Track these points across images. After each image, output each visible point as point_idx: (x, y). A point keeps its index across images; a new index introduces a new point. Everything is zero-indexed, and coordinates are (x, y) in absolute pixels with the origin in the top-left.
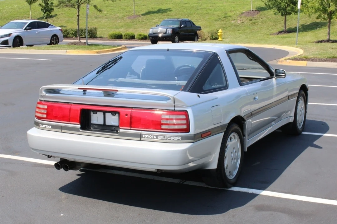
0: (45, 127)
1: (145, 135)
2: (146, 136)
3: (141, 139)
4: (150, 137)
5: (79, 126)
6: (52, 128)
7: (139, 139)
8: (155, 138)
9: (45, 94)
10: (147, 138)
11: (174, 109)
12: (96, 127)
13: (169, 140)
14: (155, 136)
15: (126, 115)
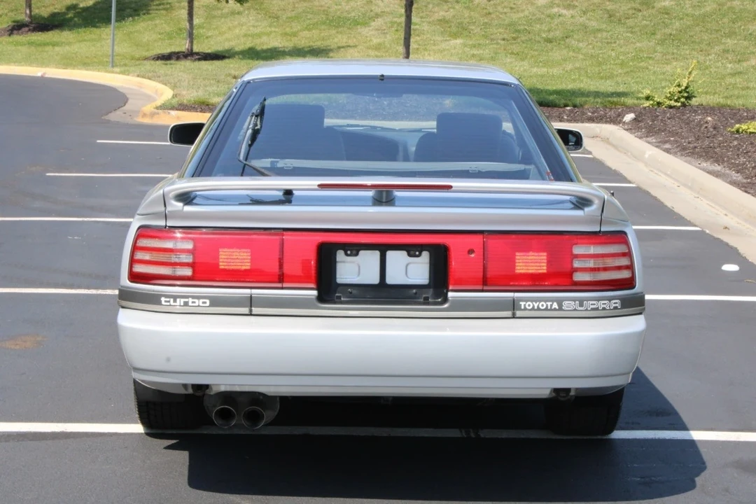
0: (186, 304)
1: (527, 301)
2: (529, 305)
3: (514, 314)
4: (543, 305)
5: (315, 293)
6: (212, 305)
7: (509, 314)
8: (555, 309)
9: (181, 208)
10: (533, 309)
11: (598, 230)
12: (355, 292)
13: (593, 309)
14: (555, 304)
15: (471, 251)
